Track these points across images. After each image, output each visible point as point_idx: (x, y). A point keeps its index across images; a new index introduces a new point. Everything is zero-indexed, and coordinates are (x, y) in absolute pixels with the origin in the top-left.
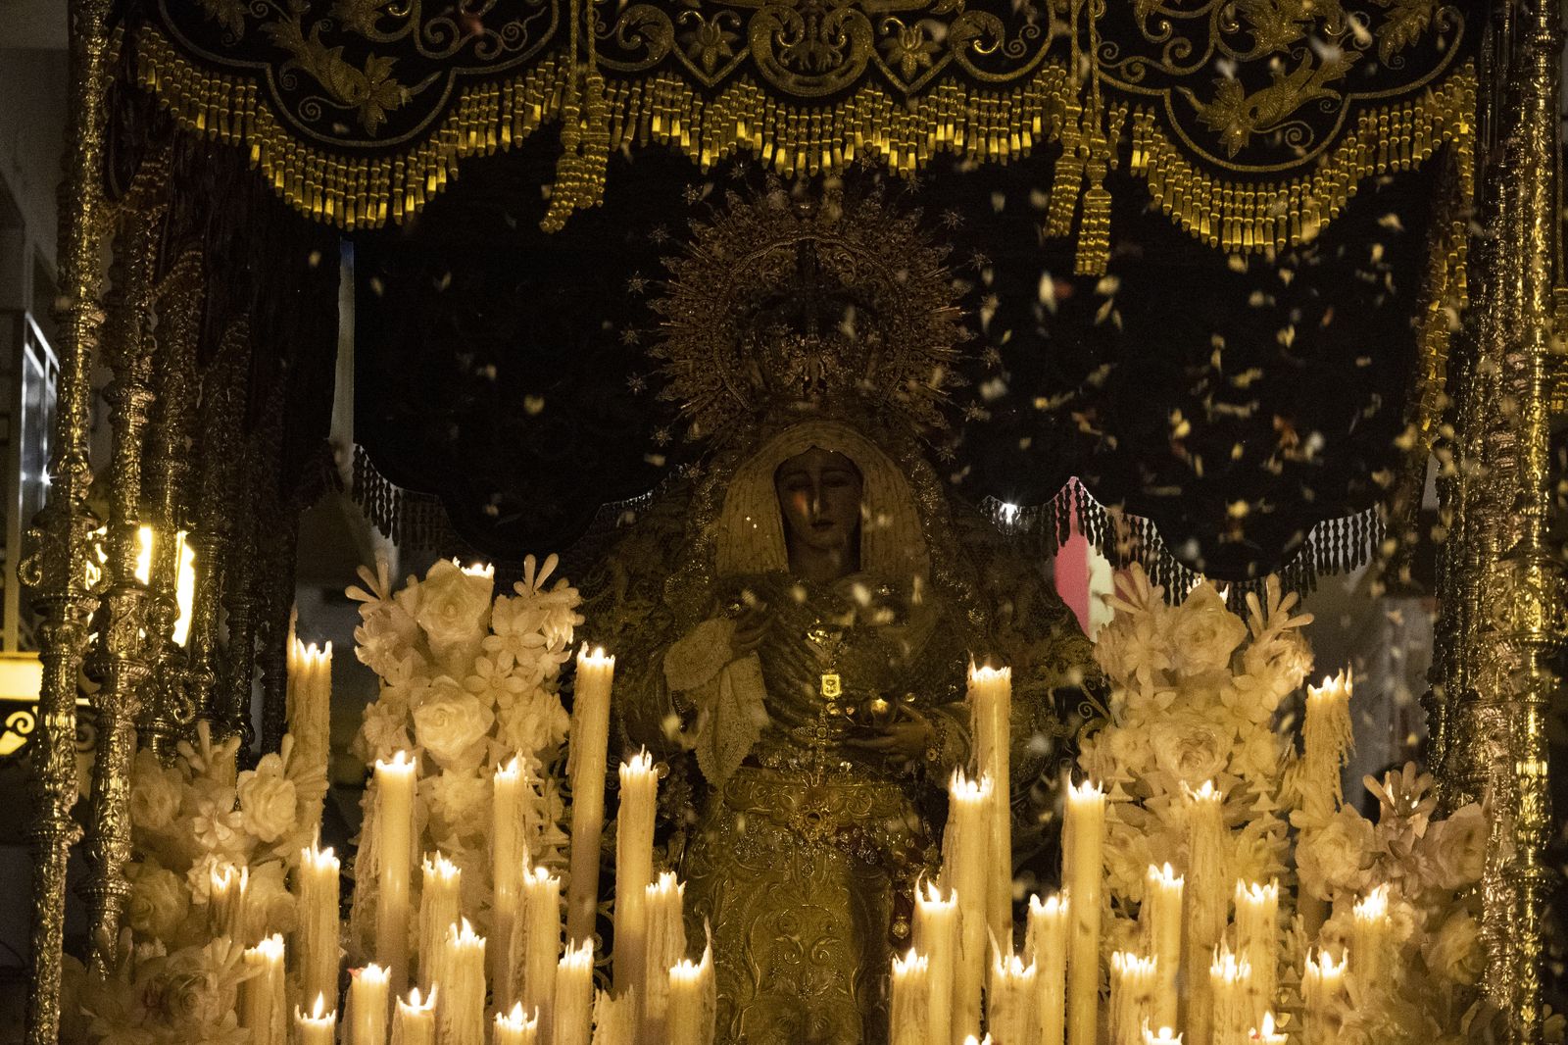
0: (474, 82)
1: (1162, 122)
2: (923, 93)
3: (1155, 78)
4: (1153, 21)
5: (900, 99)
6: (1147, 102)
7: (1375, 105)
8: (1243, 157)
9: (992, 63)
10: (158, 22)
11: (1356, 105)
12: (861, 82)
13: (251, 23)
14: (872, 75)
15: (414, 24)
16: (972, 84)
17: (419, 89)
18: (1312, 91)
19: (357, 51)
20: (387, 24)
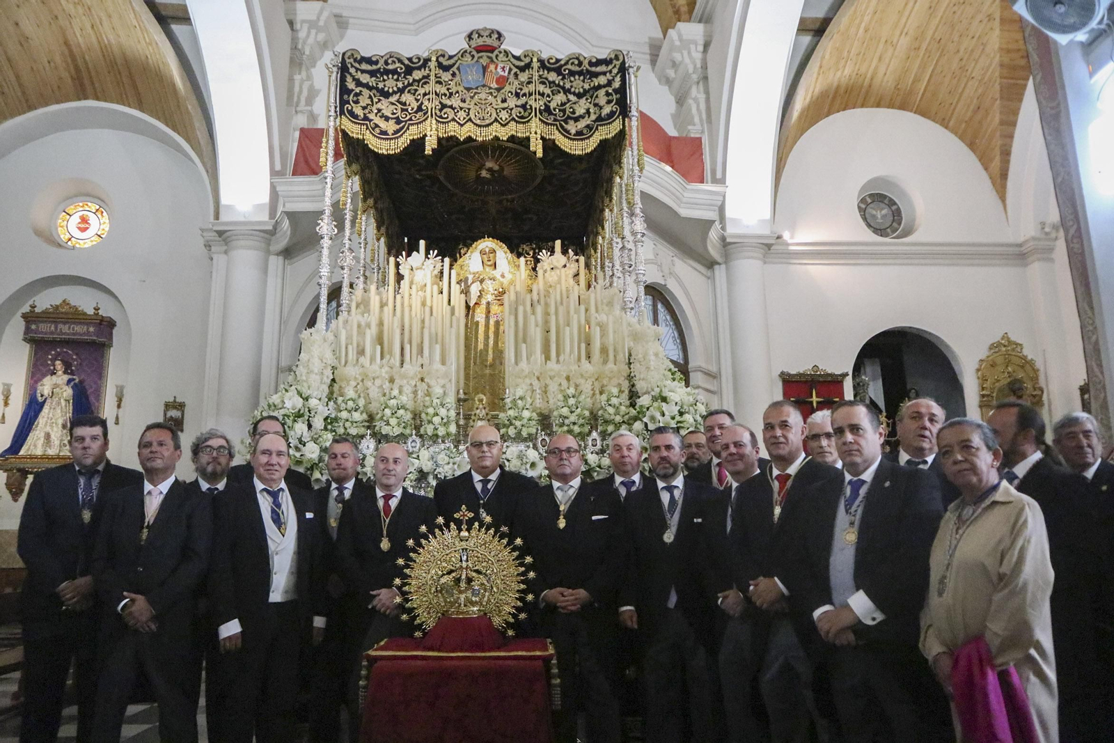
0: (412, 124)
1: (557, 128)
2: (507, 123)
3: (555, 120)
4: (555, 109)
5: (502, 125)
6: (554, 125)
7: (601, 125)
8: (574, 135)
9: (522, 117)
10: (345, 115)
11: (597, 125)
12: (494, 122)
13: (365, 114)
14: (496, 120)
15: (399, 113)
16: (517, 122)
17: (401, 125)
18: (588, 122)
19: (387, 119)
20: (393, 114)
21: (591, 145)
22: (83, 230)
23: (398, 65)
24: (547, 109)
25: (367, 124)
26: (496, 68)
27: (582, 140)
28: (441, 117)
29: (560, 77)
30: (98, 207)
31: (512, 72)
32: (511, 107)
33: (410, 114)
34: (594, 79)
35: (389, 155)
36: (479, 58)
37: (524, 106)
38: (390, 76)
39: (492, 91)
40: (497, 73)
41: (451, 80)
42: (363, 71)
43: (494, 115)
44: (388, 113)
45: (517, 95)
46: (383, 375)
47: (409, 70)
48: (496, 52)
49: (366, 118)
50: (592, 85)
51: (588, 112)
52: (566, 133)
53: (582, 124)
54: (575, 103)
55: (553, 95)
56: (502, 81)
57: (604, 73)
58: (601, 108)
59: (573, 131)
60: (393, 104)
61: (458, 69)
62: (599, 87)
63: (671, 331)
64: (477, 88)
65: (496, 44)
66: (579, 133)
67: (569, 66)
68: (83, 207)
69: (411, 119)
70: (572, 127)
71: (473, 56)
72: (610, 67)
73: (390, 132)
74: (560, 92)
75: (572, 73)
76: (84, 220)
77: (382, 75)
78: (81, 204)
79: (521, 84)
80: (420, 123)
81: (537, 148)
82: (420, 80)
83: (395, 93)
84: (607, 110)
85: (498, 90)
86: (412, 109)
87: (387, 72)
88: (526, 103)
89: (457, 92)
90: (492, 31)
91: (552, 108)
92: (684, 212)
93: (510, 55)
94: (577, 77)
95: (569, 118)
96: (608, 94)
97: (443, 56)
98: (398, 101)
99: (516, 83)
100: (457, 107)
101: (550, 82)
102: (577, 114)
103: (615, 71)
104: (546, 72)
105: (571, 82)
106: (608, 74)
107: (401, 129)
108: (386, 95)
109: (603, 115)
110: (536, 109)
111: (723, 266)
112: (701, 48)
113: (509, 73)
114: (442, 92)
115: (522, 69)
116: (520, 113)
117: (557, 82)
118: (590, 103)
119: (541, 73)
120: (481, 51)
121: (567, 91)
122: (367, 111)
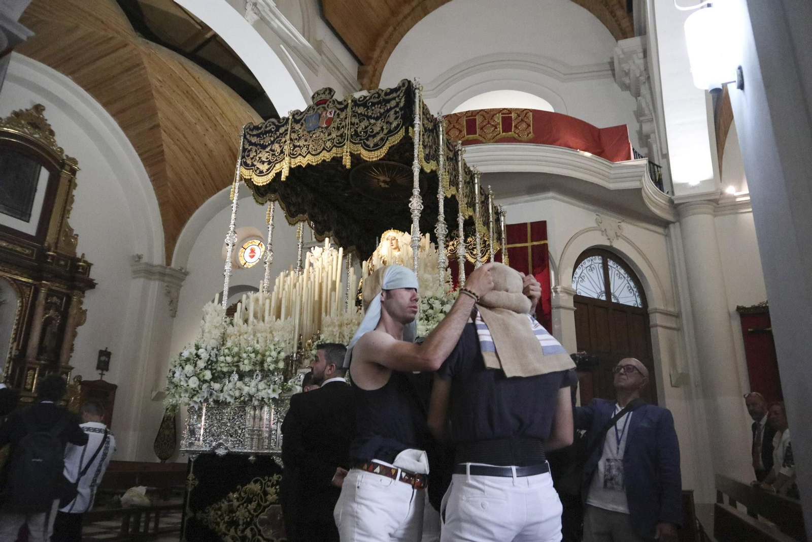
21: (382, 153)
22: (252, 257)
23: (272, 126)
24: (356, 134)
25: (252, 169)
26: (326, 114)
27: (379, 149)
28: (293, 154)
29: (366, 109)
30: (259, 242)
31: (336, 114)
32: (333, 137)
33: (276, 156)
34: (388, 105)
35: (263, 186)
36: (318, 109)
37: (341, 136)
38: (267, 135)
39: (323, 129)
40: (326, 116)
41: (300, 129)
42: (254, 136)
43: (323, 145)
44: (264, 159)
45: (338, 129)
46: (249, 331)
47: (277, 130)
48: (328, 103)
49: (253, 165)
50: (386, 108)
51: (382, 129)
52: (367, 147)
53: (378, 138)
54: (374, 125)
55: (360, 122)
56: (329, 121)
57: (394, 99)
58: (391, 124)
59: (372, 145)
60: (267, 152)
61: (305, 120)
62: (391, 109)
63: (626, 282)
64: (314, 130)
65: (328, 97)
66: (376, 145)
67: (372, 100)
68: (252, 243)
69: (276, 160)
70: (371, 143)
71: (314, 109)
72: (398, 93)
73: (265, 171)
74: (364, 119)
75: (373, 104)
76: (253, 251)
77: (263, 136)
78: (251, 242)
79: (342, 119)
80: (281, 161)
81: (347, 162)
82: (283, 133)
83: (269, 144)
84: (394, 124)
85: (326, 128)
86: (278, 153)
87: (266, 132)
88: (343, 132)
89: (303, 136)
90: (326, 89)
91: (359, 131)
92: (612, 186)
93: (336, 103)
94: (376, 106)
95: (370, 136)
96: (396, 113)
97: (297, 114)
98: (271, 150)
99: (338, 120)
100: (302, 145)
101: (359, 114)
102: (375, 132)
103: (401, 95)
104: (357, 108)
105: (372, 110)
106: (397, 99)
107: (271, 166)
108: (264, 147)
109: (392, 129)
110: (348, 135)
111: (677, 224)
112: (641, 55)
113: (334, 115)
114: (295, 138)
115: (342, 110)
116: (339, 140)
117: (363, 113)
118: (384, 122)
119: (354, 110)
120: (320, 104)
121: (369, 118)
122: (253, 160)
